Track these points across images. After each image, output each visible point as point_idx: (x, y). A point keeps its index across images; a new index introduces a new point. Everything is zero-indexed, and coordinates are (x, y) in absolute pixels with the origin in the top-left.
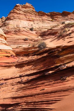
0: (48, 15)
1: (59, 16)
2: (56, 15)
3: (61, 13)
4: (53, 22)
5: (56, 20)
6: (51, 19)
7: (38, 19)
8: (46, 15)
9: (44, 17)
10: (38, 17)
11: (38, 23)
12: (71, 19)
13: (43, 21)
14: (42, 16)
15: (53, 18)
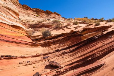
0: (33, 11)
1: (43, 13)
2: (40, 12)
3: (45, 11)
4: (38, 17)
5: (41, 16)
6: (36, 15)
7: (23, 11)
8: (31, 10)
9: (29, 11)
10: (23, 9)
11: (23, 16)
12: (54, 18)
13: (28, 14)
14: (26, 9)
15: (38, 14)
